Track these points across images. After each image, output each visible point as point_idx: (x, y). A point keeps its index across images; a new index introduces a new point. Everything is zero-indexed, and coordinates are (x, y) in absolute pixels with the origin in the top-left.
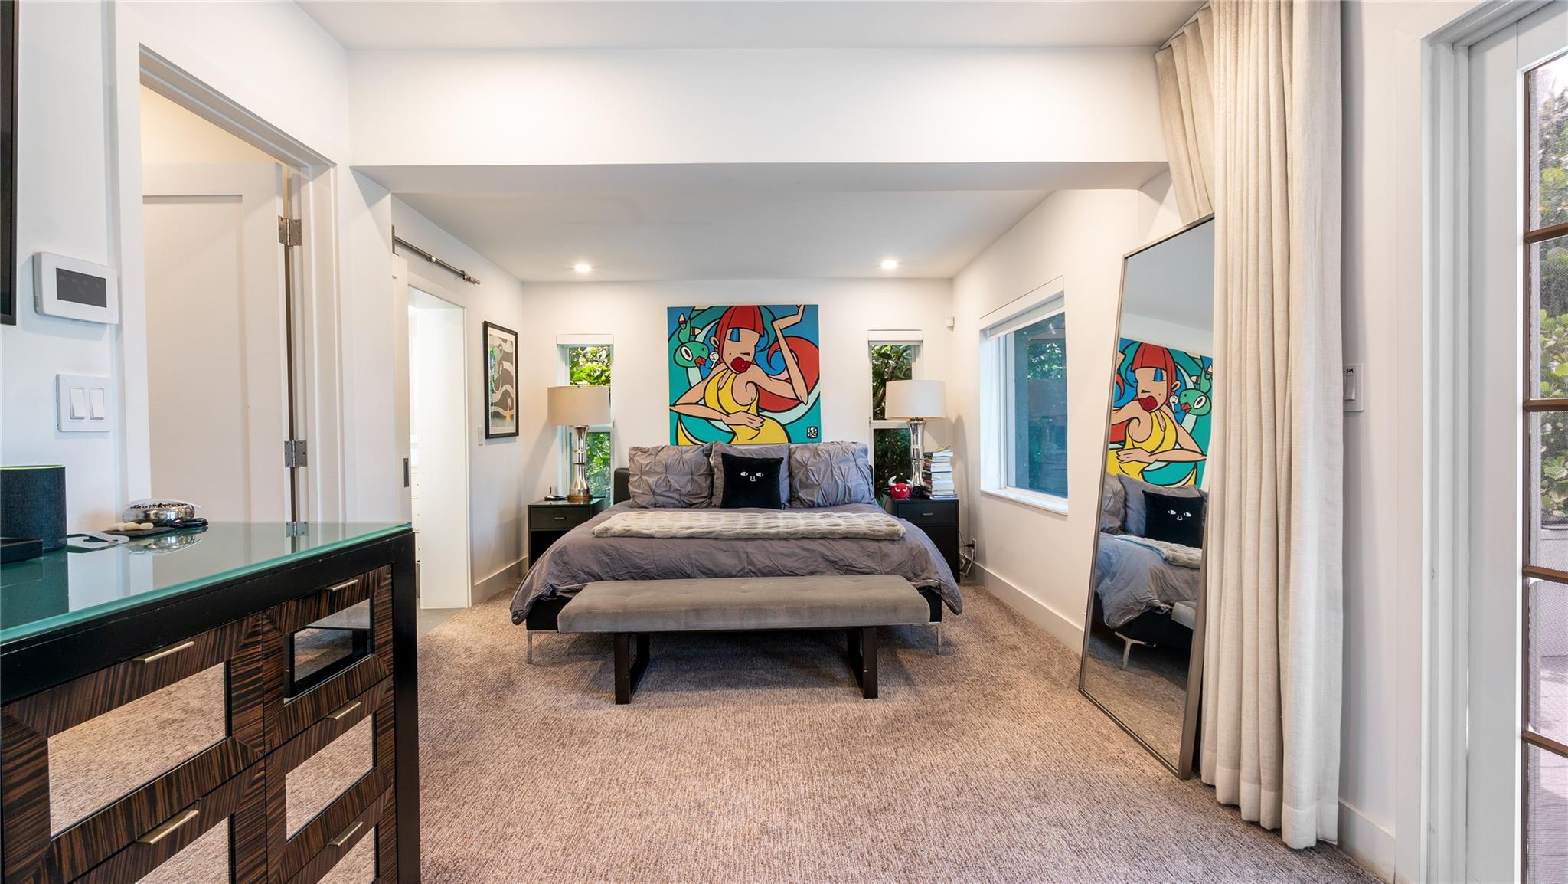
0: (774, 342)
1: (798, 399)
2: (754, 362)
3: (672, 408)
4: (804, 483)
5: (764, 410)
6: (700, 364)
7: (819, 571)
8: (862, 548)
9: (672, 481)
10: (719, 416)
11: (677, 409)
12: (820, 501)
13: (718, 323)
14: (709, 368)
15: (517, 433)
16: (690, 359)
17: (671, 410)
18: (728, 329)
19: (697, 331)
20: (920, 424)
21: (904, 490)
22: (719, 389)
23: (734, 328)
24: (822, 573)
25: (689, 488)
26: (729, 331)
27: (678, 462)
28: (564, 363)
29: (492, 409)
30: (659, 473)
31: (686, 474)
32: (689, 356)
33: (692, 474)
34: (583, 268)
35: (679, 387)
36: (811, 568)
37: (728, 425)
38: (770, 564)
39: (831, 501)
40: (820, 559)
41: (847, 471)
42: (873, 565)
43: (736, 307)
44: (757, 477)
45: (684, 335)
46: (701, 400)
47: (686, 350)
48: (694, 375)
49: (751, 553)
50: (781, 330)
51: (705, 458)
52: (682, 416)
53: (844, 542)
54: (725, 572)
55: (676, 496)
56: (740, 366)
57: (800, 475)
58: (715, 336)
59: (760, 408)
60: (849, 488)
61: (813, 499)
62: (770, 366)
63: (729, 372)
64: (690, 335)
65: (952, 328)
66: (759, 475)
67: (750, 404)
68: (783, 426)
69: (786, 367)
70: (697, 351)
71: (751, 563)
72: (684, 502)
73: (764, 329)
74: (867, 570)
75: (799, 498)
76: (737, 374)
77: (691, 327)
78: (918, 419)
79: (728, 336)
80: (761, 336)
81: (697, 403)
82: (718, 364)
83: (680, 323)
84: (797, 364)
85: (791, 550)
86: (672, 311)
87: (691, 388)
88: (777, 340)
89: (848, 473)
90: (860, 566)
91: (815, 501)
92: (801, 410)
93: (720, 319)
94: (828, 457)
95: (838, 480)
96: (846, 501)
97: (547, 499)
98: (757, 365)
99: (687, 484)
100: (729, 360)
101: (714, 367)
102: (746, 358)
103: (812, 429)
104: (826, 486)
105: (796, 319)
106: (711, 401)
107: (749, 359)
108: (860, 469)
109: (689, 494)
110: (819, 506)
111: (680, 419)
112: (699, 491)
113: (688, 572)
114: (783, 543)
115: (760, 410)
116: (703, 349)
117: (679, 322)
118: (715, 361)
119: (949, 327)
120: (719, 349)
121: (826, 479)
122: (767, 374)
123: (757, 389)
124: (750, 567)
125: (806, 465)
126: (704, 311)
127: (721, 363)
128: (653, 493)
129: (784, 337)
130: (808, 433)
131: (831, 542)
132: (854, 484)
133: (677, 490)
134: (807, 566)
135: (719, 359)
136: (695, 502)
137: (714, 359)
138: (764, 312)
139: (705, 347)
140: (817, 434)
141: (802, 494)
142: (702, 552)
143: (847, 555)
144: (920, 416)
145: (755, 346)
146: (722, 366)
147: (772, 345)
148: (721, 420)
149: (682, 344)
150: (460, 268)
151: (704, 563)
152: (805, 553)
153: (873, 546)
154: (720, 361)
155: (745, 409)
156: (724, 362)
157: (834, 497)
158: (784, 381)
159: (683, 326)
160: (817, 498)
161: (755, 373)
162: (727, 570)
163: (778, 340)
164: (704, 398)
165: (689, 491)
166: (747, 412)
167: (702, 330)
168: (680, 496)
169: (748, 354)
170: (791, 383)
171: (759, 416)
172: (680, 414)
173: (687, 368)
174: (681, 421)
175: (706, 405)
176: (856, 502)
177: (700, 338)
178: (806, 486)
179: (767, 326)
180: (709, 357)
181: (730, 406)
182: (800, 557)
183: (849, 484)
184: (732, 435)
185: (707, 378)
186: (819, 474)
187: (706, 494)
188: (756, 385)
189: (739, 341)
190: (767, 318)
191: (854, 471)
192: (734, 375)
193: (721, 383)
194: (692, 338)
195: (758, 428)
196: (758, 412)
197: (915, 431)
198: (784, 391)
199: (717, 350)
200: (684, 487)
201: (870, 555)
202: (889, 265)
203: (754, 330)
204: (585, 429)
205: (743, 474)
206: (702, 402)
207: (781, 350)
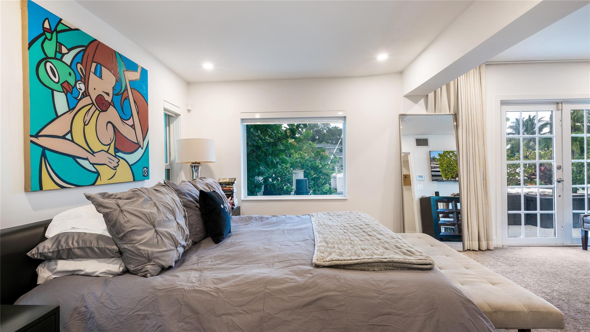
1: (137, 143)
2: (112, 103)
3: (34, 140)
5: (119, 151)
6: (67, 91)
10: (85, 154)
11: (41, 141)
13: (84, 51)
14: (76, 99)
16: (56, 80)
17: (30, 142)
18: (93, 62)
19: (64, 50)
22: (85, 125)
23: (97, 63)
26: (94, 65)
32: (55, 77)
35: (42, 113)
37: (93, 164)
43: (99, 42)
45: (50, 48)
46: (68, 134)
47: (51, 67)
48: (61, 101)
50: (129, 81)
52: (46, 151)
56: (102, 104)
58: (81, 64)
59: (117, 148)
62: (124, 112)
63: (93, 108)
64: (56, 51)
67: (110, 144)
68: (131, 167)
69: (132, 115)
70: (64, 73)
73: (119, 75)
76: (100, 112)
77: (57, 42)
79: (93, 69)
80: (116, 80)
81: (63, 137)
82: (84, 97)
83: (45, 30)
84: (138, 113)
87: (58, 117)
88: (126, 89)
92: (140, 152)
93: (87, 47)
98: (114, 107)
100: (93, 95)
101: (81, 99)
102: (106, 98)
103: (145, 169)
105: (137, 76)
106: (79, 138)
107: (109, 99)
111: (43, 155)
116: (69, 74)
117: (43, 27)
118: (81, 92)
120: (85, 80)
122: (120, 118)
123: (114, 130)
126: (70, 29)
127: (87, 96)
129: (131, 88)
130: (143, 172)
135: (85, 91)
137: (80, 89)
138: (119, 59)
139: (72, 73)
140: (148, 173)
144: (198, 161)
145: (113, 88)
146: (86, 101)
147: (124, 92)
148: (87, 159)
149: (46, 59)
154: (86, 94)
156: (89, 95)
158: (131, 126)
159: (48, 35)
163: (127, 90)
164: (71, 131)
166: (107, 152)
167: (69, 50)
169: (108, 94)
170: (135, 129)
171: (116, 156)
172: (44, 148)
173: (52, 90)
174: (46, 158)
175: (72, 141)
177: (68, 59)
179: (121, 73)
180: (75, 85)
181: (96, 146)
184: (96, 175)
185: (74, 108)
188: (114, 127)
189: (101, 78)
192: (97, 112)
193: (87, 118)
195: (115, 168)
196: (115, 152)
199: (83, 80)
203: (112, 73)
206: (69, 137)
207: (129, 99)
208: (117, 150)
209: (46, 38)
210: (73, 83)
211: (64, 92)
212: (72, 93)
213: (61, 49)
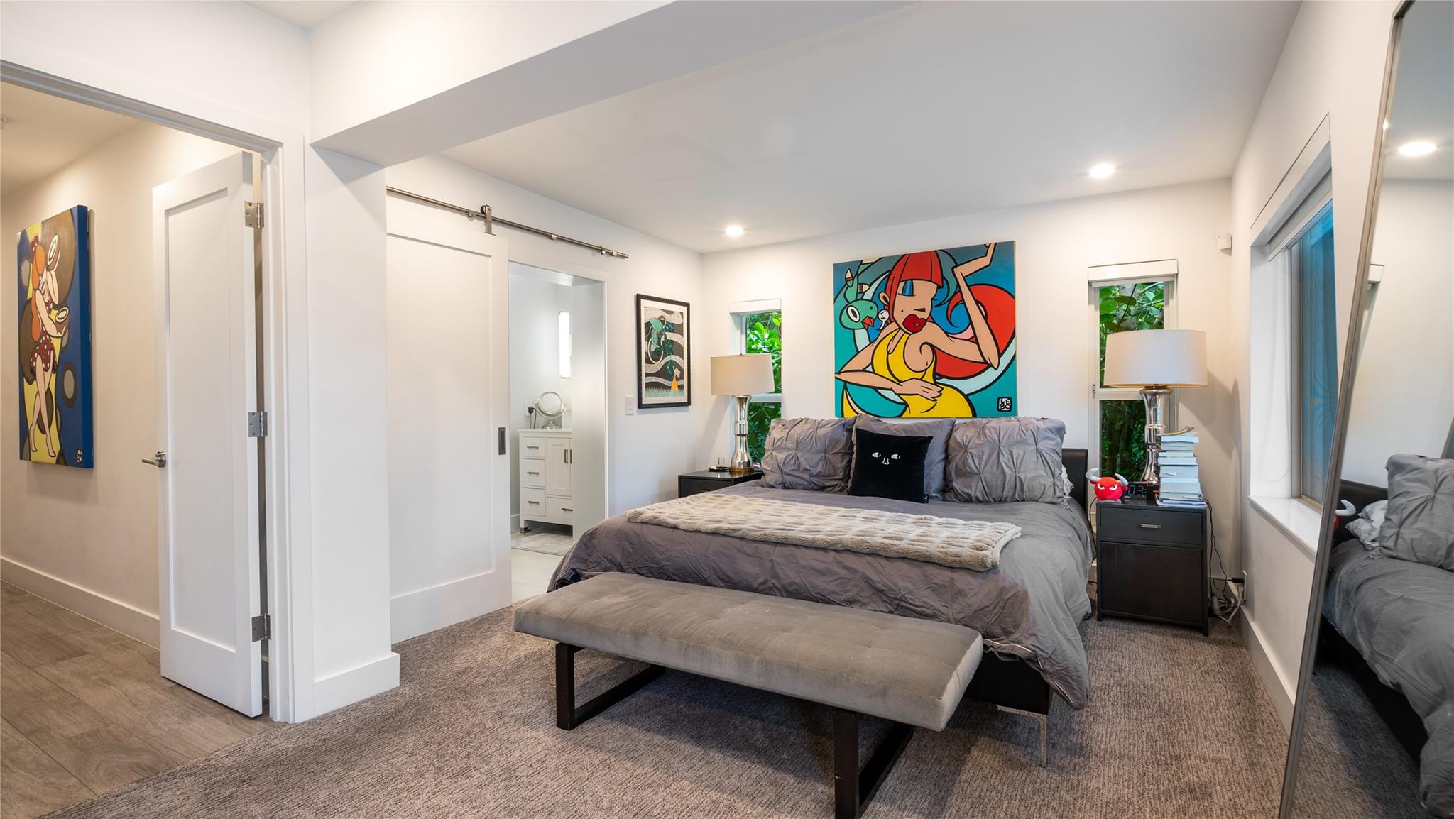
0: (956, 293)
1: (986, 362)
2: (930, 319)
3: (838, 376)
4: (961, 470)
5: (942, 377)
6: (869, 325)
7: (859, 601)
8: (926, 576)
9: (801, 459)
10: (889, 385)
11: (843, 376)
12: (979, 495)
13: (889, 276)
14: (878, 329)
15: (688, 403)
16: (857, 320)
17: (836, 378)
18: (900, 282)
19: (865, 287)
20: (1160, 394)
21: (1112, 489)
22: (888, 353)
23: (906, 281)
24: (863, 604)
25: (819, 468)
26: (902, 285)
27: (810, 437)
28: (740, 332)
29: (644, 380)
30: (789, 449)
31: (818, 452)
32: (856, 317)
33: (826, 452)
34: (734, 231)
35: (845, 352)
36: (849, 595)
37: (899, 395)
38: (798, 581)
39: (994, 496)
40: (862, 584)
41: (1021, 457)
42: (937, 605)
43: (910, 255)
44: (892, 460)
45: (851, 294)
46: (868, 366)
47: (852, 310)
48: (862, 337)
49: (778, 563)
50: (964, 278)
51: (845, 433)
52: (848, 385)
53: (900, 564)
54: (745, 582)
55: (806, 476)
56: (913, 324)
57: (957, 460)
58: (885, 292)
59: (938, 374)
60: (1020, 479)
61: (970, 492)
62: (952, 325)
63: (901, 333)
64: (857, 293)
65: (1229, 251)
66: (895, 457)
67: (926, 370)
68: (966, 396)
69: (971, 323)
70: (864, 309)
71: (776, 576)
72: (814, 483)
73: (943, 278)
74: (928, 611)
75: (953, 489)
76: (910, 335)
77: (858, 284)
78: (1157, 387)
79: (900, 291)
80: (939, 287)
81: (864, 370)
82: (888, 324)
83: (847, 280)
84: (985, 318)
85: (827, 566)
86: (839, 268)
87: (858, 352)
88: (958, 291)
89: (1022, 460)
90: (917, 603)
91: (972, 494)
92: (989, 376)
93: (891, 271)
94: (996, 438)
95: (1006, 469)
96: (1017, 497)
97: (712, 470)
98: (934, 323)
99: (818, 464)
100: (900, 318)
101: (884, 328)
102: (920, 315)
103: (1004, 400)
104: (988, 476)
105: (984, 261)
106: (880, 367)
107: (925, 315)
108: (1042, 455)
109: (819, 475)
110: (979, 501)
111: (845, 388)
112: (832, 472)
113: (706, 576)
114: (820, 555)
115: (937, 377)
116: (871, 308)
118: (884, 321)
119: (1222, 250)
120: (889, 306)
121: (988, 467)
122: (946, 333)
123: (934, 352)
124: (774, 581)
125: (967, 447)
126: (872, 263)
127: (891, 322)
128: (781, 470)
129: (968, 287)
131: (883, 561)
132: (1029, 475)
133: (806, 469)
134: (846, 591)
135: (889, 318)
136: (828, 484)
137: (884, 318)
138: (944, 258)
139: (874, 306)
140: (1011, 407)
141: (957, 485)
142: (723, 554)
143: (901, 584)
144: (1161, 382)
145: (932, 300)
146: (893, 326)
147: (952, 297)
148: (891, 390)
149: (849, 304)
150: (597, 244)
151: (721, 566)
152: (844, 573)
153: (943, 576)
154: (891, 320)
155: (920, 375)
156: (895, 321)
157: (1000, 491)
158: (969, 340)
159: (850, 283)
160: (975, 490)
161: (932, 333)
162: (746, 580)
163: (960, 291)
164: (872, 364)
165: (819, 472)
166: (921, 379)
167: (870, 286)
168: (810, 476)
169: (923, 310)
170: (977, 343)
171: (936, 384)
172: (846, 382)
173: (853, 330)
174: (847, 390)
175: (874, 372)
176: (1033, 500)
177: (868, 296)
178: (964, 473)
179: (947, 274)
180: (877, 316)
181: (902, 373)
182: (836, 577)
183: (1022, 475)
184: (904, 406)
185: (875, 340)
186: (980, 459)
187: (840, 476)
188: (933, 347)
189: (912, 295)
190: (947, 263)
191: (1032, 457)
192: (906, 335)
193: (892, 346)
194: (859, 296)
195: (934, 399)
196: (935, 379)
197: (1153, 403)
198: (967, 352)
199: (887, 308)
200: (815, 466)
201: (936, 589)
202: (1102, 171)
203: (931, 281)
204: (746, 399)
205: (875, 455)
206: (870, 369)
207: (964, 303)
208: (937, 375)
209: (849, 286)
210: (873, 315)
211: (865, 328)
212: (873, 326)
213: (861, 288)
